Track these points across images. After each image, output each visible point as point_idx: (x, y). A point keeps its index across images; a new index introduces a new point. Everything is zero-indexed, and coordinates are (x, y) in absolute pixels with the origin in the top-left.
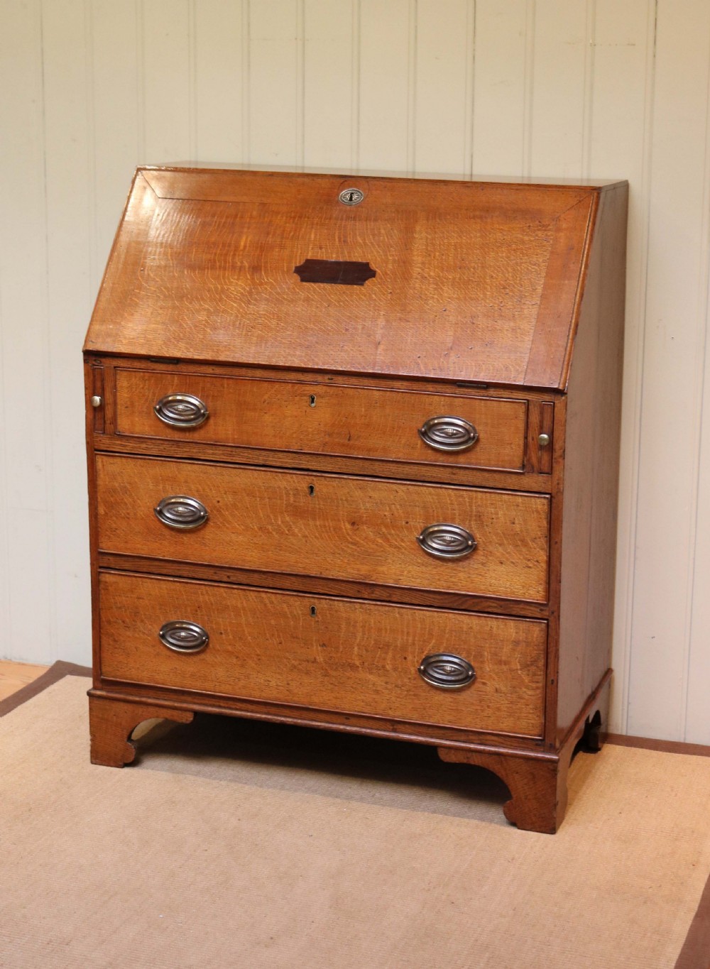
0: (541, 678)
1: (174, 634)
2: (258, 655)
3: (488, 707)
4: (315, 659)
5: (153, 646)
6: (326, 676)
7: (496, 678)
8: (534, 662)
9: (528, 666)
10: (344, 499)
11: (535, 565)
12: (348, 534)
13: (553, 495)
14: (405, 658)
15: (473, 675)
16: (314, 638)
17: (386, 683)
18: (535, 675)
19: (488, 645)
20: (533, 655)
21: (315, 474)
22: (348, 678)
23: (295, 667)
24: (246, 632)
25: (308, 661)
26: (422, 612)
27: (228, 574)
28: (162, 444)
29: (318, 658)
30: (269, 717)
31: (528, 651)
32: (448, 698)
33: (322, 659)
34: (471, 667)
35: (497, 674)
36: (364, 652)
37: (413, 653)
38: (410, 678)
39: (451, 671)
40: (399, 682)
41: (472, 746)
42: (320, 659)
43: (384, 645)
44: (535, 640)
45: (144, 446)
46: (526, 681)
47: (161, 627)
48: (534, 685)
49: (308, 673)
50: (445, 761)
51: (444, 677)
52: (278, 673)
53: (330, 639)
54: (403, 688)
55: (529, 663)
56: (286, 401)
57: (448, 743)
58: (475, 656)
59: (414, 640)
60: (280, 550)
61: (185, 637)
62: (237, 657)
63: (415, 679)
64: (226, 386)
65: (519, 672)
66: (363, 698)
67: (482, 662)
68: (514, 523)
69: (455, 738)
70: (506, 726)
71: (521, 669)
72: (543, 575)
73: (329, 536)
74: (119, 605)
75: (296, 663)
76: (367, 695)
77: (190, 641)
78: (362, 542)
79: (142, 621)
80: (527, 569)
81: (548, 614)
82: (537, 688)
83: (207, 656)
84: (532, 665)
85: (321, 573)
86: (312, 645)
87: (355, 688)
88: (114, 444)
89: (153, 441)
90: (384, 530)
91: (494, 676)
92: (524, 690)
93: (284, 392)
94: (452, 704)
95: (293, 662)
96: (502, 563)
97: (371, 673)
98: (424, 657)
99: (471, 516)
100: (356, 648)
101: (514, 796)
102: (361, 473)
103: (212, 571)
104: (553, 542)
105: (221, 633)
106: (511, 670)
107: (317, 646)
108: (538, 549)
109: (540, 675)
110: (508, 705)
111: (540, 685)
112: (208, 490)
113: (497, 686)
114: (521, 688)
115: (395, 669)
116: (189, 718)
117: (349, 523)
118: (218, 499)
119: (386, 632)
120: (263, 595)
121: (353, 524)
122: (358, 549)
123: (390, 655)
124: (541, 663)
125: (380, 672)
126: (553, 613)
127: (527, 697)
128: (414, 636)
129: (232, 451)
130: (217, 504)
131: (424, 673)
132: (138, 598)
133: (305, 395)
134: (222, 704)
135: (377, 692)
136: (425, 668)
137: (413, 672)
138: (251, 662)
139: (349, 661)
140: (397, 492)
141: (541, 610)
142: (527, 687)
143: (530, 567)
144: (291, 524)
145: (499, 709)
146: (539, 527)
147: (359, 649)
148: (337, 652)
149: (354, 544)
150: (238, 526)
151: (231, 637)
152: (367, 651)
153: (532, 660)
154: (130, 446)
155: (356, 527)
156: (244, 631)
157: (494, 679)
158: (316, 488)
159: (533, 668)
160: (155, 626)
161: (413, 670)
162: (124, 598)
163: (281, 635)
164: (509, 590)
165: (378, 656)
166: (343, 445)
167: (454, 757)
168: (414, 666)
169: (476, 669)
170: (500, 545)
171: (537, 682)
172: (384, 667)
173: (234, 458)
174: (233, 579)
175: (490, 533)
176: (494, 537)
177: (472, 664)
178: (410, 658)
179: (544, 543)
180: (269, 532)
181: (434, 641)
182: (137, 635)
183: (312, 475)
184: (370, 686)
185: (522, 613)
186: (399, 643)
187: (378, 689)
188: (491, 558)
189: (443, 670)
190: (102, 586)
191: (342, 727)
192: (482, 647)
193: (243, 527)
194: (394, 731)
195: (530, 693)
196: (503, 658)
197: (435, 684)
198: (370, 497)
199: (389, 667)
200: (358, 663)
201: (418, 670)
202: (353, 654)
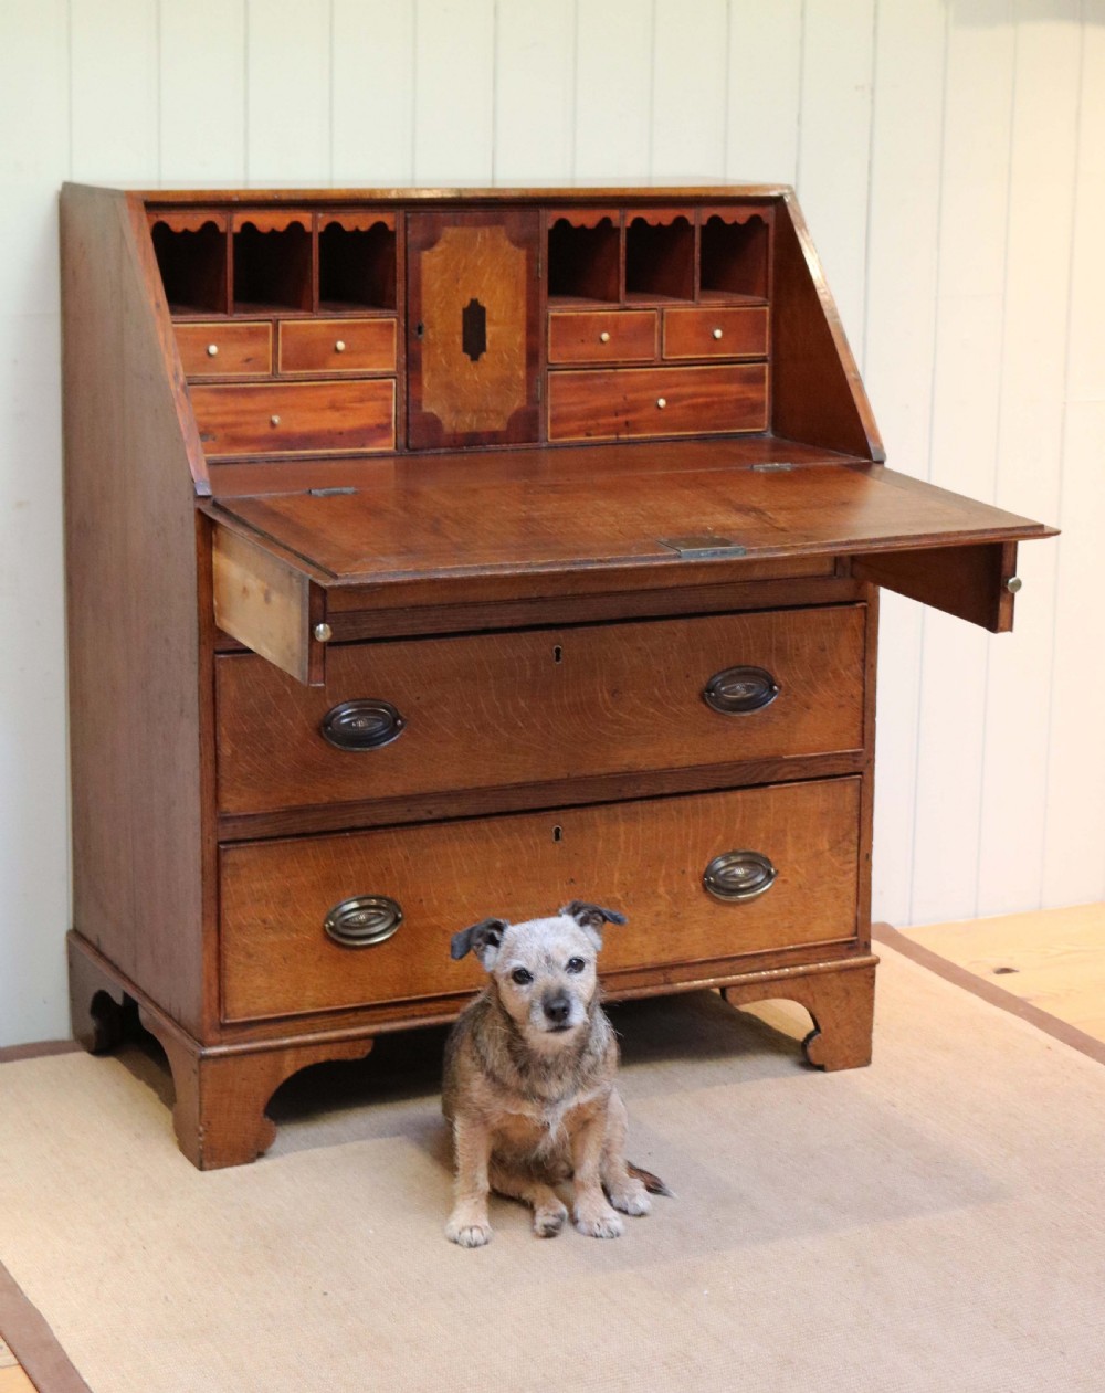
10: (602, 658)
11: (848, 702)
12: (608, 709)
14: (683, 872)
21: (562, 630)
37: (692, 864)
43: (655, 860)
60: (511, 754)
65: (827, 854)
66: (626, 944)
69: (748, 969)
71: (830, 850)
72: (858, 714)
73: (580, 718)
78: (626, 717)
79: (295, 913)
81: (862, 765)
99: (771, 652)
103: (403, 808)
104: (868, 667)
112: (402, 684)
116: (366, 1049)
117: (609, 692)
118: (417, 695)
120: (487, 828)
121: (614, 692)
122: (621, 728)
125: (649, 901)
126: (868, 762)
130: (415, 703)
134: (417, 1013)
139: (607, 896)
141: (855, 762)
144: (527, 709)
147: (620, 874)
149: (617, 722)
150: (447, 731)
152: (631, 874)
155: (618, 696)
156: (455, 888)
158: (564, 651)
160: (317, 915)
173: (440, 626)
174: (436, 814)
179: (860, 668)
180: (495, 730)
182: (286, 937)
183: (558, 633)
190: (227, 870)
193: (454, 730)
197: (722, 898)
198: (639, 649)
199: (661, 890)
200: (619, 896)
201: (700, 884)
202: (613, 883)
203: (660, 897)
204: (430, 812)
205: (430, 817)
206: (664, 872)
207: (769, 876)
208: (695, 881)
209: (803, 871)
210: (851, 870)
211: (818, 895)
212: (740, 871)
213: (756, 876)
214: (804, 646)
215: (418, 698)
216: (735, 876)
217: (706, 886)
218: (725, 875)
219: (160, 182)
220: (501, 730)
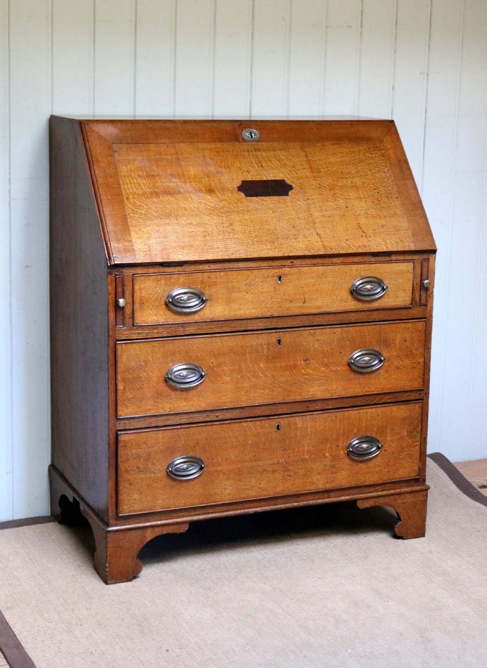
1: (178, 468)
4: (279, 461)
5: (162, 481)
6: (286, 471)
9: (411, 432)
10: (301, 344)
11: (417, 366)
12: (302, 368)
13: (428, 318)
14: (338, 446)
16: (278, 447)
17: (325, 466)
19: (388, 425)
21: (281, 330)
23: (265, 470)
25: (274, 464)
26: (349, 412)
27: (217, 414)
28: (170, 327)
30: (246, 510)
33: (283, 460)
35: (393, 442)
36: (311, 448)
40: (333, 463)
43: (324, 440)
44: (416, 414)
45: (156, 331)
47: (167, 465)
48: (415, 444)
49: (273, 472)
56: (261, 282)
57: (362, 496)
58: (380, 434)
59: (343, 432)
60: (256, 389)
61: (187, 468)
62: (224, 474)
64: (219, 278)
65: (406, 438)
66: (310, 480)
69: (366, 491)
72: (422, 371)
73: (290, 373)
74: (135, 456)
76: (313, 477)
77: (190, 471)
78: (312, 372)
79: (153, 464)
81: (423, 396)
83: (202, 479)
85: (284, 399)
86: (277, 452)
87: (305, 475)
88: (132, 334)
89: (163, 326)
92: (409, 448)
93: (260, 276)
96: (398, 368)
100: (306, 447)
102: (312, 324)
103: (205, 415)
104: (426, 349)
106: (402, 437)
108: (419, 355)
112: (205, 356)
113: (393, 450)
114: (407, 448)
115: (331, 455)
116: (185, 528)
117: (303, 360)
118: (212, 361)
119: (326, 431)
120: (244, 424)
121: (306, 361)
122: (309, 378)
124: (419, 428)
125: (321, 459)
126: (426, 394)
128: (343, 429)
129: (222, 324)
130: (211, 365)
133: (274, 276)
134: (210, 511)
139: (301, 457)
141: (420, 394)
144: (264, 368)
146: (421, 340)
148: (294, 452)
149: (306, 374)
150: (226, 378)
151: (220, 460)
152: (313, 446)
153: (414, 427)
154: (145, 333)
155: (308, 362)
156: (229, 453)
157: (392, 446)
158: (282, 341)
160: (163, 465)
162: (139, 450)
163: (256, 450)
166: (300, 307)
170: (398, 356)
171: (417, 441)
173: (223, 329)
174: (220, 417)
175: (392, 350)
176: (394, 352)
179: (423, 350)
180: (249, 378)
181: (356, 430)
182: (149, 476)
183: (279, 332)
185: (409, 398)
186: (334, 436)
187: (320, 471)
190: (121, 444)
192: (384, 426)
193: (229, 378)
195: (412, 450)
196: (397, 431)
197: (357, 458)
198: (318, 340)
199: (327, 454)
200: (307, 457)
201: (346, 452)
202: (304, 451)
203: (326, 457)
204: (217, 416)
205: (218, 419)
206: (328, 445)
207: (378, 448)
208: (343, 450)
209: (394, 445)
210: (417, 445)
211: (401, 457)
212: (365, 446)
213: (372, 448)
214: (397, 339)
215: (212, 363)
216: (362, 448)
217: (349, 454)
218: (357, 447)
219: (94, 116)
220: (252, 378)
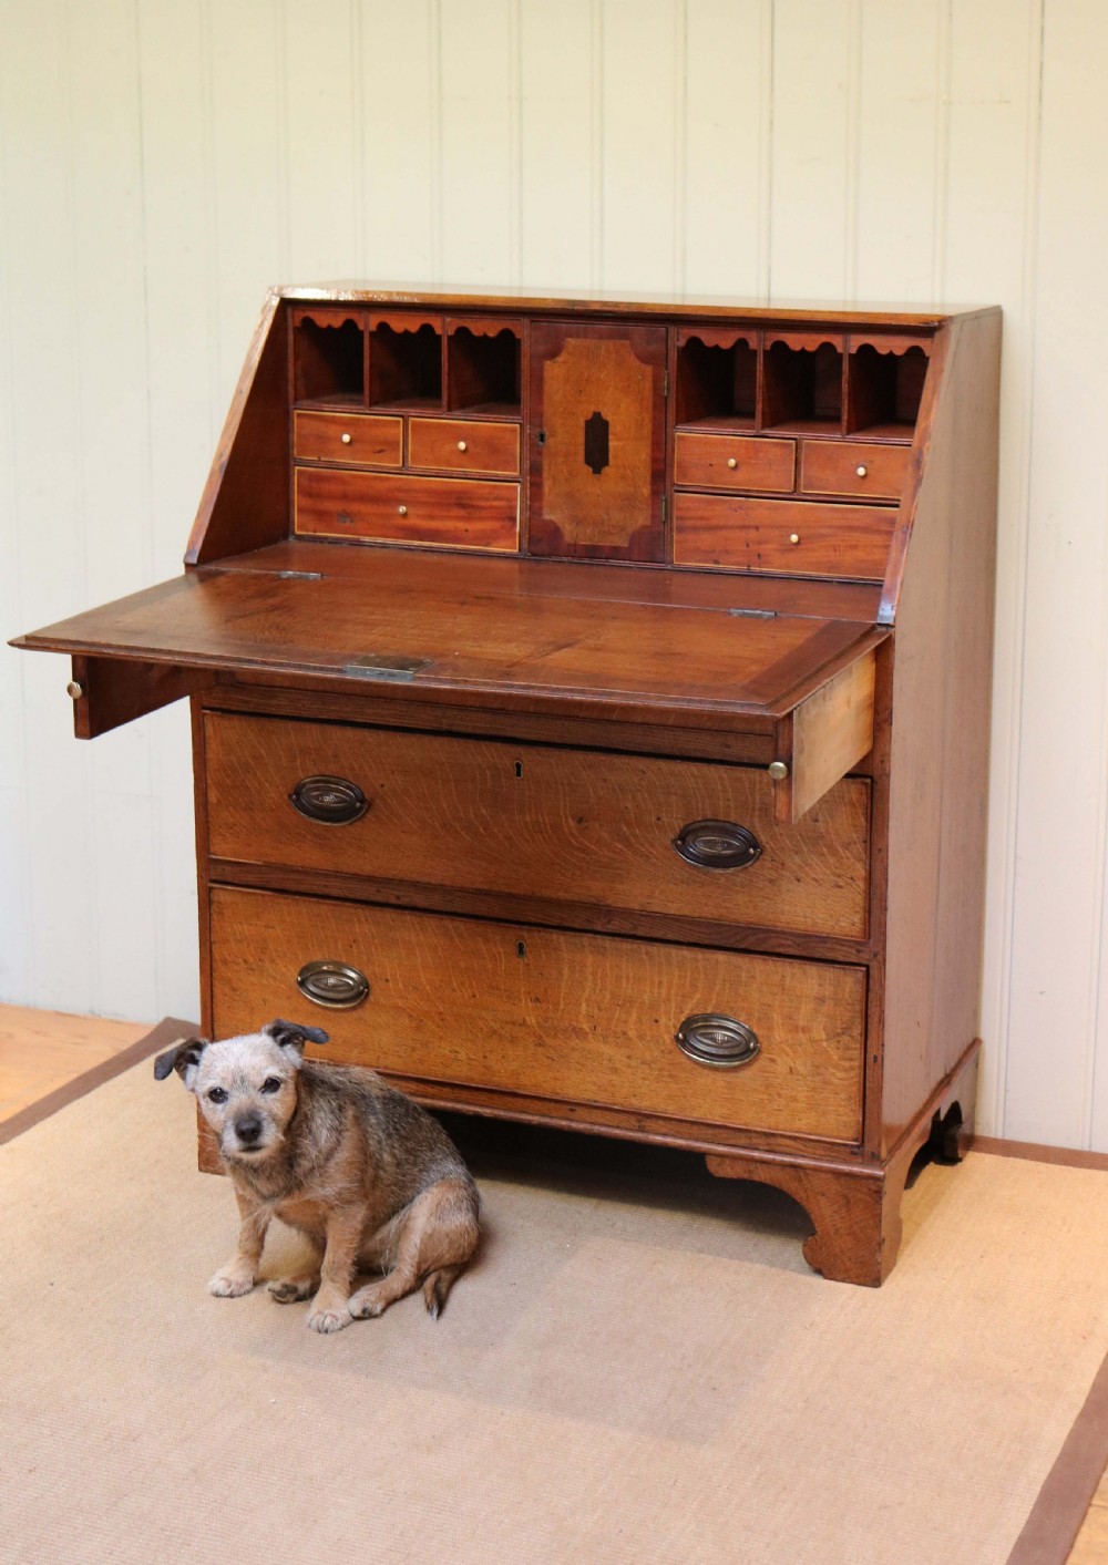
0: (857, 1053)
1: (318, 980)
2: (440, 1013)
3: (779, 1095)
4: (524, 1021)
5: (289, 998)
6: (540, 1045)
7: (790, 1052)
8: (845, 1030)
9: (838, 1035)
10: (566, 781)
11: (847, 884)
12: (572, 834)
13: (875, 778)
14: (657, 1021)
15: (755, 1049)
16: (523, 990)
17: (629, 1057)
18: (848, 1048)
19: (777, 1003)
20: (845, 1019)
21: (522, 745)
22: (573, 1049)
23: (495, 1032)
24: (423, 979)
25: (514, 1024)
26: (680, 952)
27: (397, 892)
28: (300, 700)
29: (527, 1018)
31: (838, 1013)
32: (721, 1079)
33: (534, 1021)
34: (753, 1036)
35: (791, 1046)
36: (596, 1011)
37: (667, 1013)
38: (662, 1051)
39: (723, 1042)
40: (648, 1057)
41: (756, 1154)
42: (532, 1020)
43: (624, 1000)
44: (847, 996)
45: (274, 702)
46: (835, 1057)
47: (298, 970)
48: (847, 1064)
49: (513, 1040)
50: (716, 1175)
51: (714, 1051)
52: (471, 1041)
53: (546, 990)
54: (653, 1066)
55: (839, 1031)
57: (721, 1149)
58: (759, 1020)
59: (668, 995)
60: (474, 858)
61: (334, 986)
62: (410, 1016)
63: (670, 1052)
65: (825, 1044)
66: (595, 1079)
67: (770, 1029)
68: (817, 821)
69: (731, 1142)
70: (803, 1123)
71: (827, 1040)
72: (860, 899)
73: (544, 838)
74: (239, 937)
75: (496, 1026)
76: (600, 1075)
77: (340, 992)
78: (593, 847)
79: (273, 961)
80: (836, 890)
81: (867, 957)
82: (852, 1068)
83: (367, 1013)
84: (843, 1034)
85: (533, 891)
86: (520, 1000)
87: (583, 1065)
88: (231, 699)
90: (625, 828)
91: (787, 1049)
92: (831, 1070)
94: (726, 1091)
95: (492, 1024)
96: (799, 880)
97: (606, 1043)
98: (683, 1019)
99: (753, 810)
100: (584, 1005)
101: (818, 1229)
103: (374, 888)
104: (875, 851)
105: (387, 980)
106: (813, 1041)
107: (526, 1000)
108: (853, 860)
109: (855, 1049)
110: (808, 1094)
111: (856, 1063)
112: (366, 768)
113: (792, 1065)
114: (826, 1068)
115: (641, 1037)
117: (574, 819)
118: (382, 782)
119: (628, 981)
120: (450, 926)
121: (580, 821)
122: (587, 857)
123: (634, 1016)
124: (857, 1030)
125: (618, 1041)
126: (875, 956)
127: (836, 1081)
128: (669, 989)
129: (401, 711)
130: (380, 789)
131: (684, 1043)
132: (267, 927)
135: (615, 1070)
136: (684, 1035)
137: (668, 1041)
138: (430, 1023)
139: (574, 1023)
140: (644, 772)
141: (858, 951)
142: (836, 1067)
143: (840, 887)
144: (489, 819)
145: (795, 1099)
146: (855, 826)
147: (588, 1005)
148: (557, 1010)
149: (583, 851)
150: (411, 822)
151: (401, 985)
152: (599, 1009)
153: (844, 1026)
154: (253, 702)
155: (584, 825)
156: (420, 977)
157: (787, 1054)
158: (526, 767)
159: (846, 1038)
160: (291, 968)
161: (668, 1039)
162: (246, 927)
163: (474, 983)
164: (809, 921)
165: (616, 1017)
167: (729, 1169)
168: (669, 1033)
169: (760, 1039)
170: (797, 853)
171: (851, 1059)
172: (624, 1033)
173: (404, 721)
174: (405, 900)
175: (781, 835)
176: (788, 842)
177: (755, 1030)
178: (663, 1020)
179: (861, 850)
180: (456, 832)
181: (698, 996)
182: (265, 981)
183: (518, 747)
184: (605, 1062)
185: (830, 955)
186: (646, 998)
187: (618, 1065)
188: (783, 872)
189: (714, 1040)
190: (214, 907)
191: (564, 1123)
192: (769, 1006)
193: (418, 824)
194: (642, 1130)
195: (839, 1075)
196: (801, 1023)
197: (694, 1057)
198: (605, 780)
199: (630, 1033)
200: (583, 1027)
201: (674, 1039)
202: (579, 1013)
203: (630, 1039)
204: (398, 898)
205: (399, 902)
206: (637, 1016)
207: (749, 1048)
208: (666, 1032)
212: (719, 1036)
213: (734, 1044)
216: (711, 1038)
217: (679, 1042)
218: (702, 1034)
220: (463, 833)
